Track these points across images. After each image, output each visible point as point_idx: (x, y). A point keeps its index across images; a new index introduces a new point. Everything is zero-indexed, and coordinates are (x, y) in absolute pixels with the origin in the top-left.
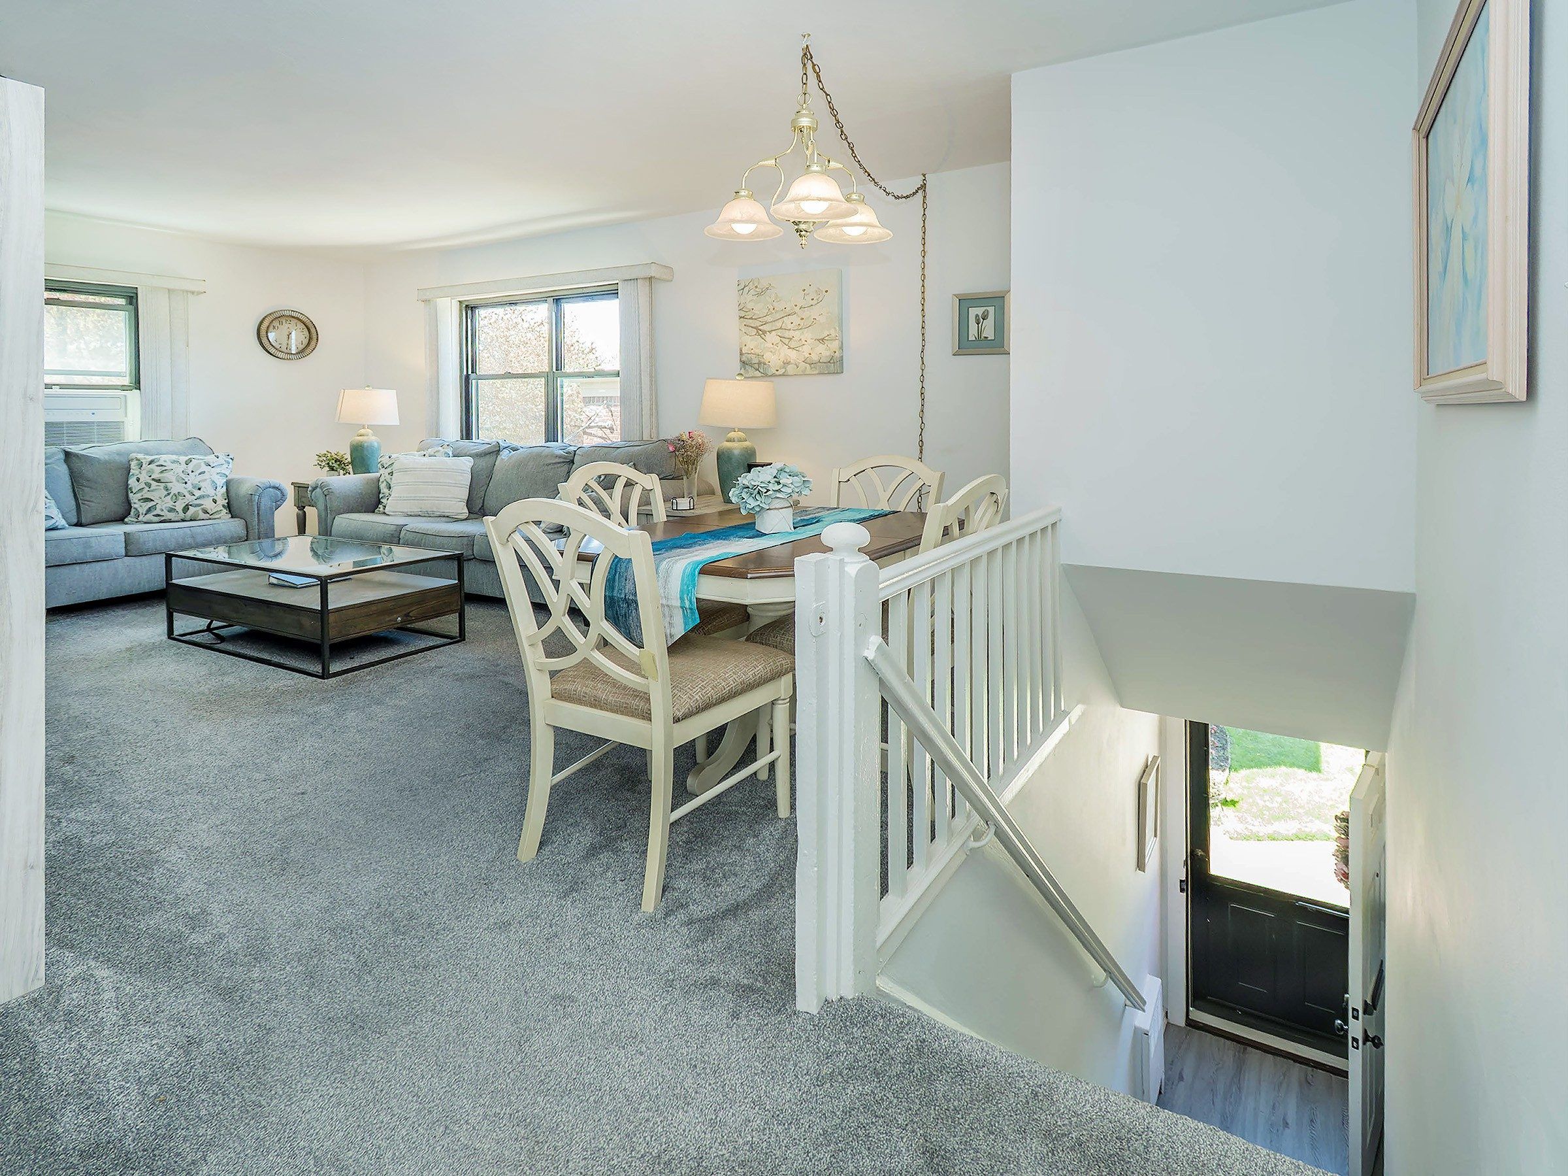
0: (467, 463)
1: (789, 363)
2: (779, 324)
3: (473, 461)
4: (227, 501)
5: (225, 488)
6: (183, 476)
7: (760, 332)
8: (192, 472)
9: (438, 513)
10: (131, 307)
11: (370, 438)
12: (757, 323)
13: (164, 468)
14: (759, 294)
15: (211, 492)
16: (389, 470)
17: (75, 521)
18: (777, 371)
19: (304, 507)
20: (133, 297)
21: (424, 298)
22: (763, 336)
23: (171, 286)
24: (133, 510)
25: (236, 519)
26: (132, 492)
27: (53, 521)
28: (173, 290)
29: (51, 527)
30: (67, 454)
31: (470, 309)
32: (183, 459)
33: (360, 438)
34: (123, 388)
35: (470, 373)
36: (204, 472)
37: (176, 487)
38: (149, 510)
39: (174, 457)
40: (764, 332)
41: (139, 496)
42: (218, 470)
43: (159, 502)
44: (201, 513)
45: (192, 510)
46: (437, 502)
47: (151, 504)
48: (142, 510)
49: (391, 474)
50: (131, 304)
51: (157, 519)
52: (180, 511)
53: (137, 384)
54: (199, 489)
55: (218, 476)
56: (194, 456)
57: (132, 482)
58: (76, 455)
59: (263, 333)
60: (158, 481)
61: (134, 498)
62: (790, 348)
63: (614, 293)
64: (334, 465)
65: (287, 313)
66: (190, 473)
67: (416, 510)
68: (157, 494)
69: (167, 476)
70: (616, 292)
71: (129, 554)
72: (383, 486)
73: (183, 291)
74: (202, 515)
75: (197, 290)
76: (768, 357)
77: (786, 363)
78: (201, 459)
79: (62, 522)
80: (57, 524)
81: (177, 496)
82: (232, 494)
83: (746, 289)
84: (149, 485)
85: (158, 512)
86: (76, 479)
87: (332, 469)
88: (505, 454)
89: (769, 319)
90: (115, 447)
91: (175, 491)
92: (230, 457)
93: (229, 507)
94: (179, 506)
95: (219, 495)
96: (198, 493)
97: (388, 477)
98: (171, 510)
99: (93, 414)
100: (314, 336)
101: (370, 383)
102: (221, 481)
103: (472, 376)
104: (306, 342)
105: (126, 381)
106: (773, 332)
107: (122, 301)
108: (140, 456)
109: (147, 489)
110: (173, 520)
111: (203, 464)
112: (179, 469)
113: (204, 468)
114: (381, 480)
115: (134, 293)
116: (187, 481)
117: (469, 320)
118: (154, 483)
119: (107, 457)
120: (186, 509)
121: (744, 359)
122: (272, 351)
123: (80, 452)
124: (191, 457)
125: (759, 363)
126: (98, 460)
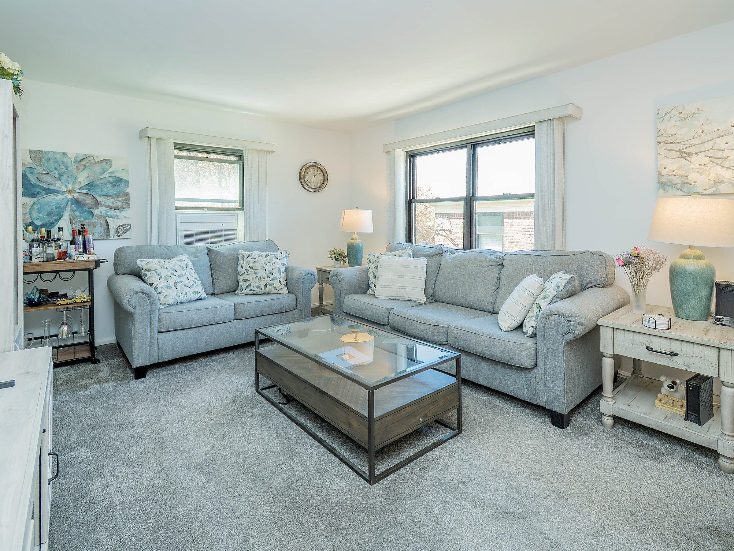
0: (423, 261)
1: (722, 182)
2: (709, 146)
3: (426, 260)
4: (286, 282)
5: (285, 273)
6: (264, 265)
7: (685, 155)
8: (269, 263)
9: (407, 298)
10: (240, 162)
11: (358, 241)
12: (681, 147)
13: (255, 260)
14: (683, 120)
15: (278, 276)
16: (374, 265)
17: (211, 292)
18: (706, 190)
19: (323, 283)
20: (241, 156)
21: (387, 150)
22: (687, 158)
23: (259, 148)
24: (239, 286)
25: (291, 294)
26: (239, 275)
27: (199, 295)
28: (260, 151)
29: (199, 298)
30: (209, 250)
31: (411, 156)
32: (264, 254)
33: (352, 241)
34: (237, 209)
35: (411, 199)
36: (274, 263)
37: (261, 273)
38: (247, 287)
39: (260, 253)
40: (689, 154)
41: (242, 277)
42: (281, 261)
43: (252, 282)
44: (273, 289)
45: (269, 287)
46: (407, 290)
47: (248, 283)
48: (244, 287)
49: (377, 267)
50: (240, 160)
51: (251, 292)
52: (262, 287)
53: (242, 208)
54: (272, 274)
55: (282, 266)
56: (269, 252)
57: (239, 268)
58: (213, 251)
59: (302, 176)
60: (252, 268)
61: (240, 278)
62: (724, 167)
63: (530, 133)
64: (338, 258)
65: (313, 164)
66: (268, 263)
67: (393, 295)
68: (251, 277)
69: (257, 265)
70: (532, 132)
71: (237, 318)
72: (371, 276)
73: (265, 151)
74: (274, 291)
75: (270, 150)
76: (693, 177)
77: (718, 182)
78: (273, 254)
79: (204, 295)
80: (201, 296)
81: (262, 277)
82: (289, 277)
83: (668, 117)
84: (247, 271)
85: (251, 288)
86: (213, 267)
87: (337, 260)
88: (447, 255)
89: (695, 141)
90: (231, 246)
91: (259, 275)
92: (288, 253)
93: (287, 285)
94: (262, 285)
95: (282, 277)
96: (272, 277)
97: (374, 270)
98: (258, 287)
99: (223, 225)
100: (326, 178)
101: (357, 206)
102: (283, 269)
103: (412, 201)
104: (322, 181)
105: (237, 205)
106: (702, 154)
107: (236, 158)
108: (243, 252)
109: (246, 273)
110: (259, 293)
111: (274, 258)
112: (262, 260)
113: (275, 260)
114: (369, 272)
115: (242, 153)
116: (266, 268)
117: (411, 164)
118: (249, 269)
119: (227, 252)
120: (265, 286)
121: (663, 180)
122: (306, 187)
123: (216, 249)
124: (268, 253)
125: (683, 183)
126: (223, 254)
